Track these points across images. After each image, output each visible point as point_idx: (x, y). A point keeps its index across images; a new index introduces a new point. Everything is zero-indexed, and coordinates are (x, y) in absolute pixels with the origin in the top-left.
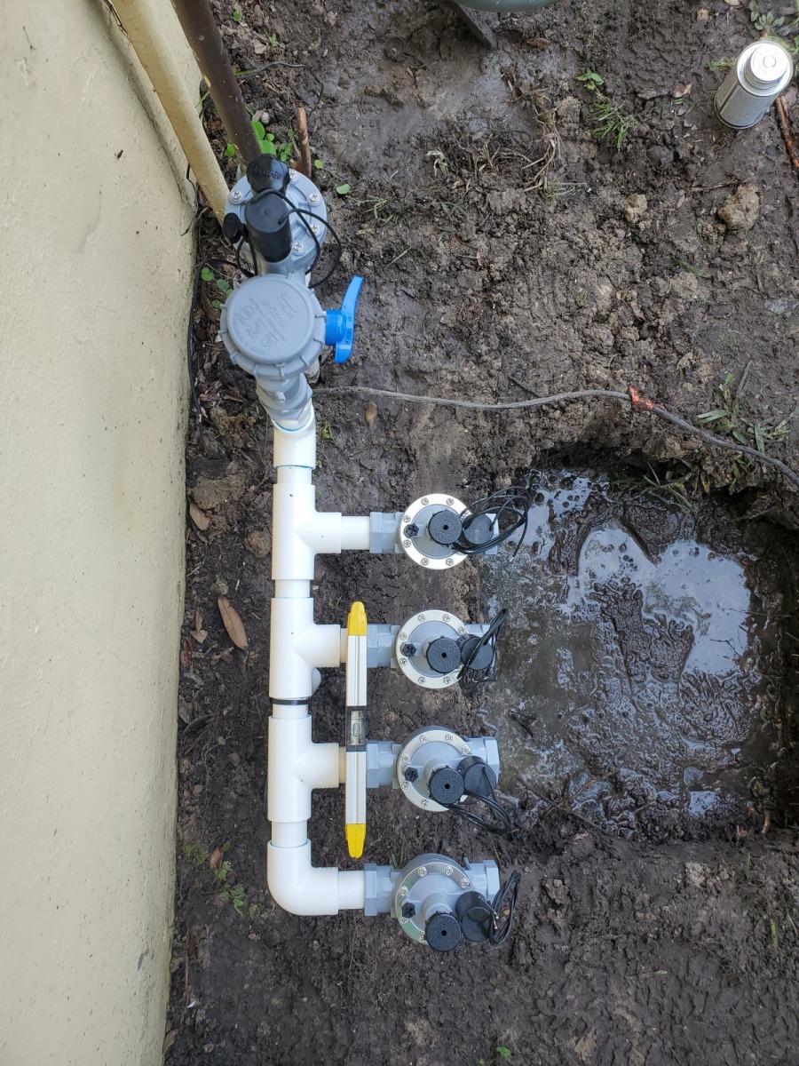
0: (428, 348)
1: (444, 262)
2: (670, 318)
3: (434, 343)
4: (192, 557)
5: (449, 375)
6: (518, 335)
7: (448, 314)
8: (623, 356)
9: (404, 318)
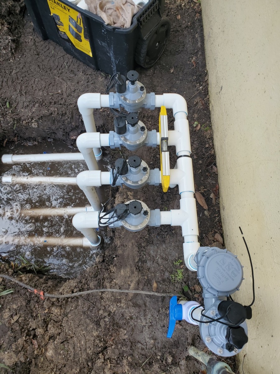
0: (131, 318)
1: (125, 361)
2: (19, 340)
3: (129, 320)
4: (219, 223)
5: (122, 306)
6: (91, 326)
7: (123, 335)
8: (44, 319)
9: (142, 332)
